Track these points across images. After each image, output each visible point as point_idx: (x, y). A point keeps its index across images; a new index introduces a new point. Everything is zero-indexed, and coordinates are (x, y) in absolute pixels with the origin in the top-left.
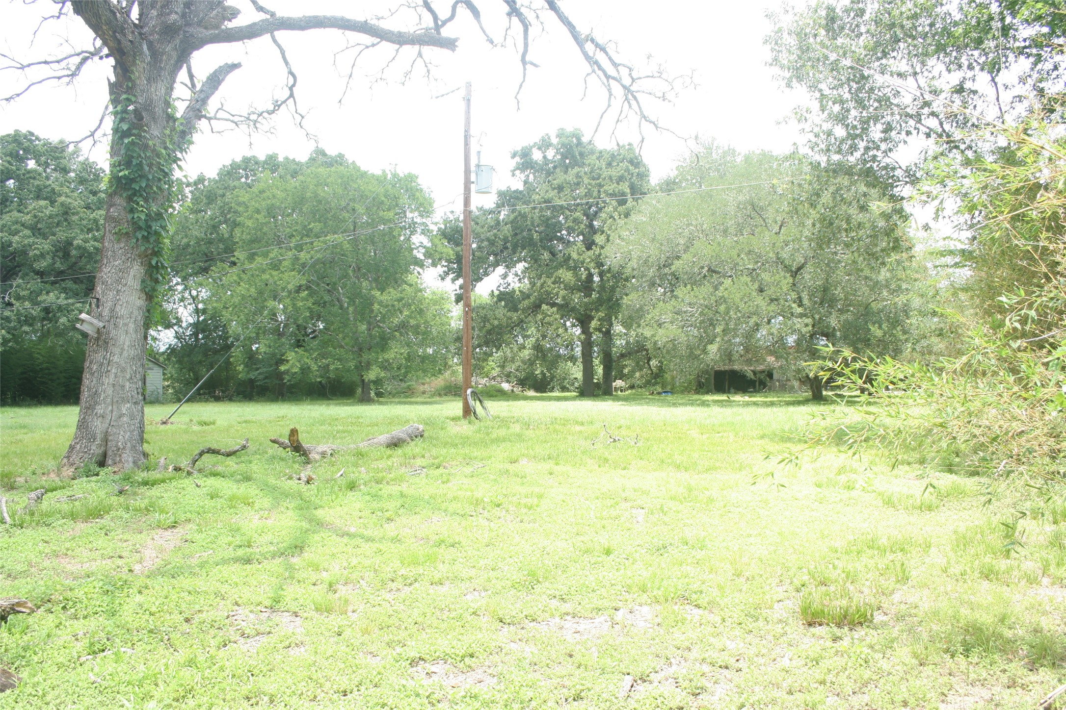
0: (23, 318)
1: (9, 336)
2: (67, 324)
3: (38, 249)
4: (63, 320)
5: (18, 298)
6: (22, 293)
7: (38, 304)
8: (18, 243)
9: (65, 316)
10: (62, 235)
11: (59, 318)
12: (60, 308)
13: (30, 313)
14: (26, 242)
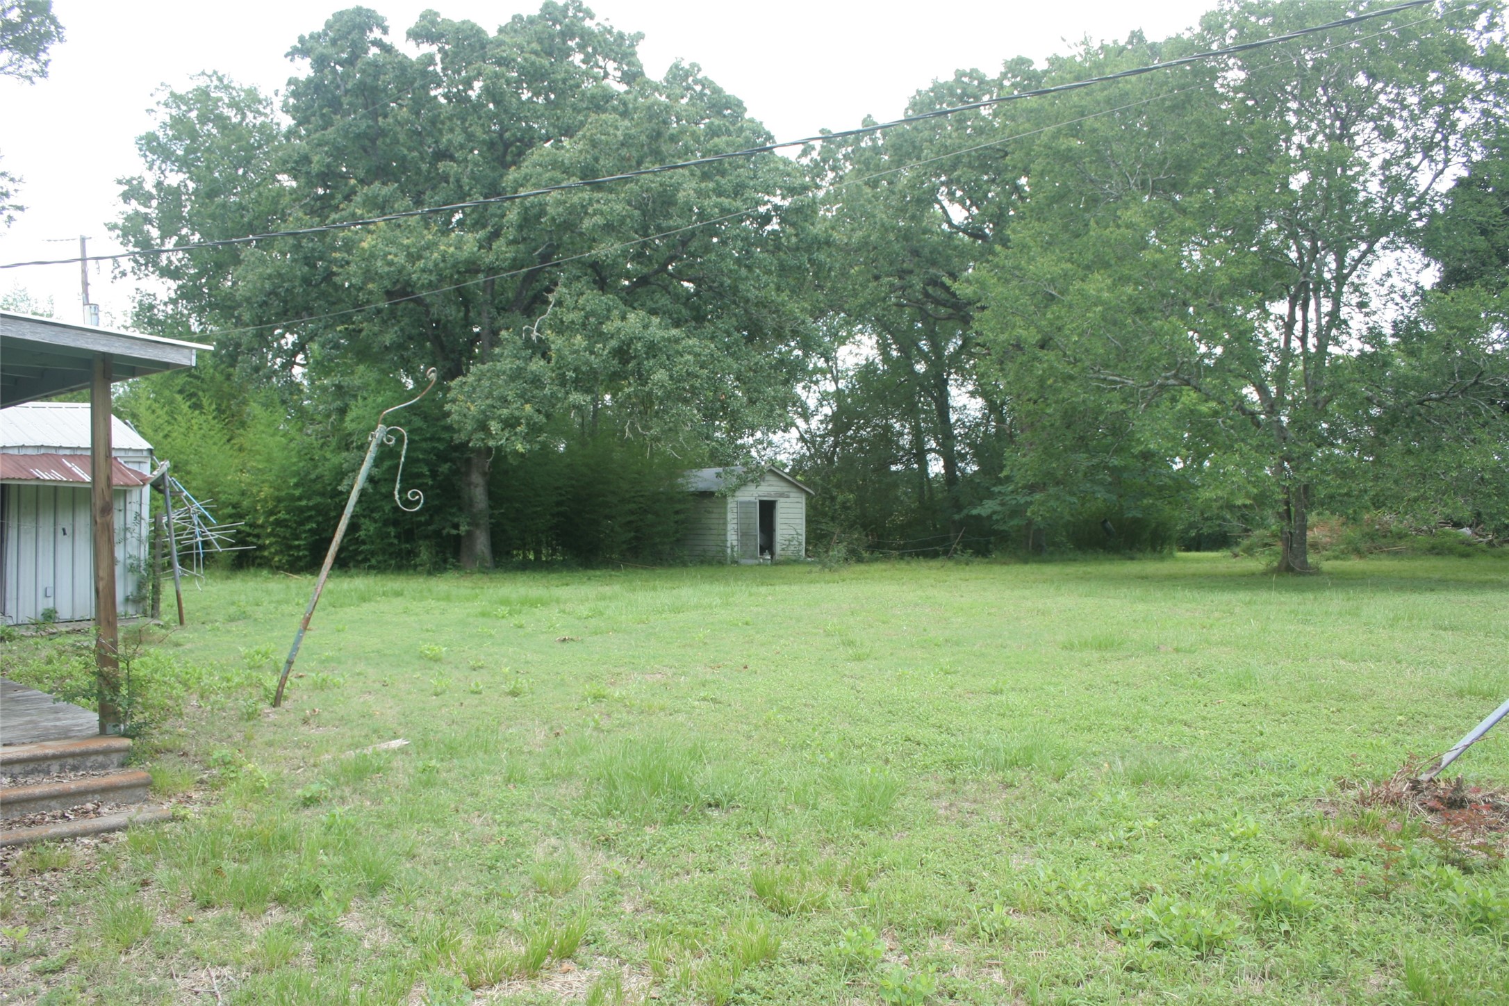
0: (571, 374)
1: (541, 419)
2: (669, 385)
3: (602, 213)
4: (660, 375)
5: (561, 328)
6: (569, 317)
7: (603, 337)
8: (559, 203)
9: (663, 366)
10: (651, 178)
11: (650, 371)
12: (652, 349)
13: (587, 363)
14: (575, 199)
